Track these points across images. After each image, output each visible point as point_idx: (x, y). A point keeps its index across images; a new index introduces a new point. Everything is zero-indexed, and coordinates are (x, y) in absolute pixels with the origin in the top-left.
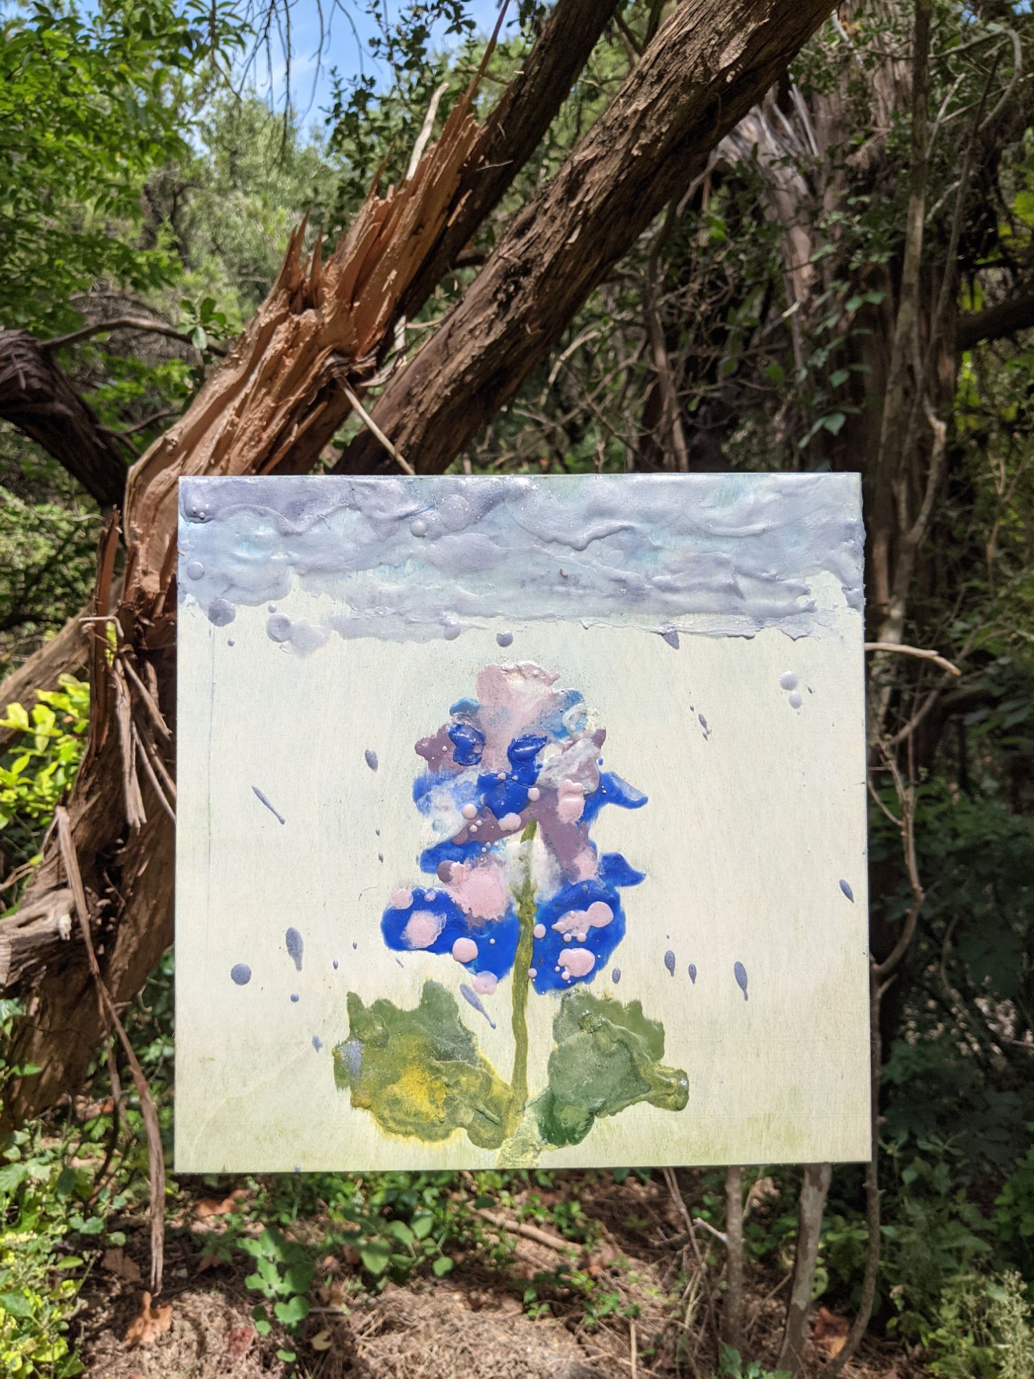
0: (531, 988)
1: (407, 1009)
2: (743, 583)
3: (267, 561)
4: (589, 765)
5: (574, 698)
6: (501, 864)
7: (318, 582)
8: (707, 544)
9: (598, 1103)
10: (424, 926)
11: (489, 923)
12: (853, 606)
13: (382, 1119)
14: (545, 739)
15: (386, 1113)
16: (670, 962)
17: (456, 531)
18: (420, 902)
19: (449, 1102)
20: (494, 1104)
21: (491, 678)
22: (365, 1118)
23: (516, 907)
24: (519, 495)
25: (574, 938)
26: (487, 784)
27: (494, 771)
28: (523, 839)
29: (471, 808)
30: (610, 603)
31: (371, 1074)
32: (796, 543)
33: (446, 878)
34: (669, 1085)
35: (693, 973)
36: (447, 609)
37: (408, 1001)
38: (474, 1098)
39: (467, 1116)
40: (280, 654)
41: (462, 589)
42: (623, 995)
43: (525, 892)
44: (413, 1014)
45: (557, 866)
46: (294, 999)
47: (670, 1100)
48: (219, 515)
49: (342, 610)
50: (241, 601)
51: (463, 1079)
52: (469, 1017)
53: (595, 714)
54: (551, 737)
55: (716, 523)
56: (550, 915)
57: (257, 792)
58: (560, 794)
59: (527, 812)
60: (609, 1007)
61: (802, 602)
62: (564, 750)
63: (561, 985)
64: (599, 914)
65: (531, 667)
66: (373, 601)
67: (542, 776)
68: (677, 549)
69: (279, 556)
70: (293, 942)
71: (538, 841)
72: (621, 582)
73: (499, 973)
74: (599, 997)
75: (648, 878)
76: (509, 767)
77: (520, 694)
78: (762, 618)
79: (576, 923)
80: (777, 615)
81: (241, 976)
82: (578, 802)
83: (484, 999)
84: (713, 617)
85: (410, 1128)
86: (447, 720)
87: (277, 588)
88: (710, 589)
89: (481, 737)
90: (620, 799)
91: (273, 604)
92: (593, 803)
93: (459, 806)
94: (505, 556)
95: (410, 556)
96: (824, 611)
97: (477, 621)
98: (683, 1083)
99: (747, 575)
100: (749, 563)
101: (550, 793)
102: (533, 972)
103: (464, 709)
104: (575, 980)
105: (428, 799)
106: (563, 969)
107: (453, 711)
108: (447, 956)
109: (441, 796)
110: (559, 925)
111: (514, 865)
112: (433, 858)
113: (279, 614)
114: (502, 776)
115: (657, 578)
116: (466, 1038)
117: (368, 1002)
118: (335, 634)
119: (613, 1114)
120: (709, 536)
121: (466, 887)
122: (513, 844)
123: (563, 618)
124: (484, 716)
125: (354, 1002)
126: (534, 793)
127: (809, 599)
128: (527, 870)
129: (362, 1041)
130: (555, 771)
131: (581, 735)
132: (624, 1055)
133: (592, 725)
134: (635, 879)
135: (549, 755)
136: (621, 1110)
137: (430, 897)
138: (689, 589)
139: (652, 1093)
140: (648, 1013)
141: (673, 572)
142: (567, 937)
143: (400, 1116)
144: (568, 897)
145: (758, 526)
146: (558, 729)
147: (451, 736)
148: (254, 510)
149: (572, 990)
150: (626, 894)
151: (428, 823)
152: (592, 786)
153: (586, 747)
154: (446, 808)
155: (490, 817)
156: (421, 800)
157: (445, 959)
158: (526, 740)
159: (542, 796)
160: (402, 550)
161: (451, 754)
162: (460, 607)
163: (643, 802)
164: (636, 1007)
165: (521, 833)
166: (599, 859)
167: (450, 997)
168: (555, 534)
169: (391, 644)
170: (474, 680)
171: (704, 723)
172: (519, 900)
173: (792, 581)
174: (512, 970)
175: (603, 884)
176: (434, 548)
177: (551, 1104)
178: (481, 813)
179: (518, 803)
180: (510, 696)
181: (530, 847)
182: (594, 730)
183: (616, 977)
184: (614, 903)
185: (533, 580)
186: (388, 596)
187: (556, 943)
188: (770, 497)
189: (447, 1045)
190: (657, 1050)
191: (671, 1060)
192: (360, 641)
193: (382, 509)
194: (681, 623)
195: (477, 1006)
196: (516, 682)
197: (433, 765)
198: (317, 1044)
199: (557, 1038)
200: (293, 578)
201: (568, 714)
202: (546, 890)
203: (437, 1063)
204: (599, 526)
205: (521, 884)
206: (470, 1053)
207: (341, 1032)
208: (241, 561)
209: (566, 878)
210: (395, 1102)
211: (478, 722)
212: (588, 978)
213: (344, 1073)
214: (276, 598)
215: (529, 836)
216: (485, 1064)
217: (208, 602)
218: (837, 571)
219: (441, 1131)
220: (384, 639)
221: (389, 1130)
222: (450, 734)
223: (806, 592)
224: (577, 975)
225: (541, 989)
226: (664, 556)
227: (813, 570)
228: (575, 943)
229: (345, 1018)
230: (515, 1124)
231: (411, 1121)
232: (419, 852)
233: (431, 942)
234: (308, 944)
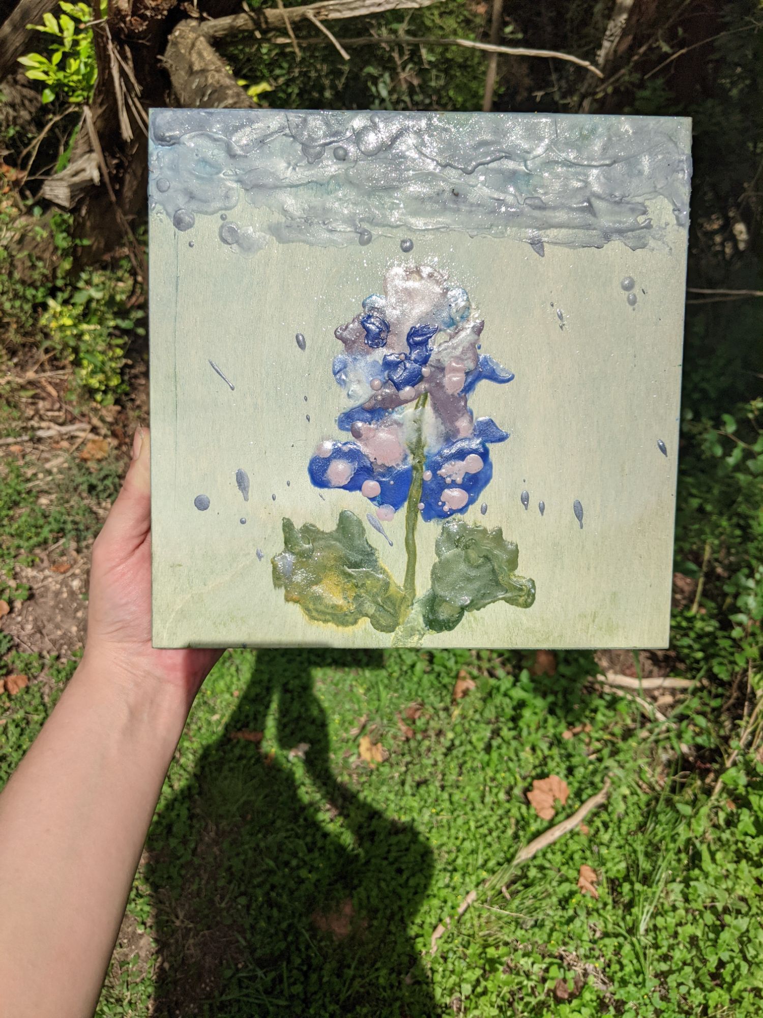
0: (420, 517)
1: (328, 531)
4: (470, 349)
6: (399, 425)
7: (260, 197)
12: (681, 225)
13: (307, 610)
14: (436, 329)
15: (311, 606)
16: (525, 499)
25: (453, 481)
26: (389, 364)
27: (396, 352)
30: (491, 218)
31: (299, 578)
33: (357, 435)
35: (542, 508)
36: (361, 220)
39: (370, 608)
40: (229, 255)
43: (417, 447)
45: (442, 427)
46: (243, 522)
48: (182, 140)
49: (279, 219)
50: (200, 211)
52: (373, 537)
53: (476, 309)
54: (441, 326)
56: (435, 463)
57: (212, 364)
58: (446, 372)
59: (420, 385)
60: (479, 532)
61: (642, 220)
70: (241, 481)
71: (428, 408)
72: (501, 201)
76: (407, 350)
77: (418, 292)
78: (609, 234)
79: (455, 470)
80: (621, 232)
83: (385, 524)
84: (571, 231)
86: (360, 311)
87: (227, 201)
88: (570, 209)
91: (225, 214)
92: (472, 379)
93: (369, 379)
95: (333, 177)
96: (659, 227)
97: (384, 231)
99: (601, 198)
101: (439, 370)
104: (452, 512)
105: (345, 374)
107: (365, 305)
108: (358, 493)
109: (356, 372)
110: (442, 472)
113: (229, 223)
114: (401, 357)
116: (371, 552)
117: (298, 525)
119: (478, 609)
120: (571, 166)
127: (649, 218)
128: (419, 430)
129: (293, 553)
130: (443, 353)
131: (464, 325)
133: (474, 317)
134: (501, 437)
135: (439, 341)
136: (484, 606)
139: (508, 595)
140: (508, 536)
142: (448, 480)
146: (446, 321)
147: (363, 325)
148: (208, 135)
149: (450, 519)
150: (494, 449)
151: (344, 392)
153: (468, 335)
154: (359, 382)
158: (422, 329)
161: (362, 340)
162: (372, 219)
164: (498, 532)
165: (415, 402)
166: (475, 423)
169: (316, 250)
171: (560, 316)
175: (477, 442)
177: (433, 602)
178: (385, 385)
180: (409, 293)
182: (475, 321)
184: (485, 455)
185: (431, 198)
186: (315, 208)
189: (357, 558)
190: (513, 563)
192: (292, 245)
194: (547, 235)
196: (415, 283)
197: (348, 348)
198: (259, 556)
199: (438, 553)
200: (241, 194)
201: (455, 308)
202: (433, 445)
205: (414, 440)
206: (374, 564)
207: (279, 545)
208: (199, 178)
209: (449, 436)
210: (318, 598)
211: (384, 313)
212: (462, 510)
213: (280, 578)
214: (226, 209)
215: (421, 404)
216: (384, 572)
217: (173, 211)
218: (670, 196)
219: (351, 619)
220: (311, 244)
221: (313, 618)
223: (646, 212)
224: (454, 508)
225: (427, 517)
227: (651, 195)
228: (454, 484)
229: (281, 536)
230: (406, 615)
231: (330, 611)
232: (337, 415)
233: (345, 482)
234: (253, 482)
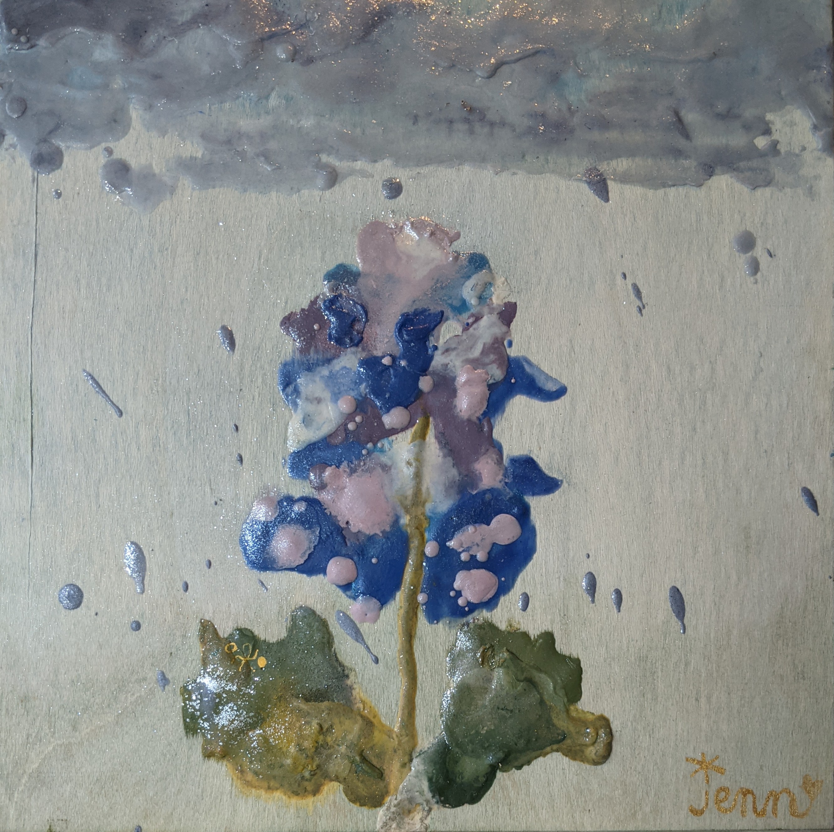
0: (422, 619)
1: (273, 639)
4: (495, 347)
5: (477, 262)
6: (386, 468)
9: (500, 754)
11: (371, 540)
13: (240, 772)
15: (246, 764)
16: (591, 585)
18: (286, 513)
19: (321, 751)
20: (376, 754)
21: (376, 237)
22: (218, 770)
23: (405, 519)
25: (473, 557)
27: (378, 353)
28: (413, 439)
29: (349, 400)
33: (320, 484)
34: (587, 735)
35: (618, 598)
37: (273, 630)
38: (351, 747)
43: (415, 502)
44: (279, 644)
45: (454, 472)
46: (136, 626)
47: (589, 752)
49: (193, 153)
51: (340, 722)
52: (347, 650)
54: (449, 312)
57: (91, 377)
59: (417, 405)
60: (516, 638)
62: (464, 329)
64: (505, 529)
65: (425, 224)
67: (438, 360)
71: (432, 441)
73: (382, 598)
74: (503, 626)
75: (565, 485)
76: (397, 350)
77: (410, 259)
81: (72, 600)
82: (481, 392)
83: (364, 628)
85: (274, 781)
86: (322, 288)
89: (365, 310)
90: (532, 389)
91: (110, 143)
92: (499, 395)
93: (336, 397)
96: (790, 153)
97: (358, 165)
98: (605, 731)
101: (446, 382)
102: (423, 597)
103: (342, 275)
104: (473, 607)
107: (328, 277)
108: (318, 579)
110: (455, 542)
111: (402, 471)
112: (304, 461)
113: (119, 156)
116: (342, 674)
117: (224, 628)
118: (183, 182)
119: (519, 768)
121: (346, 495)
122: (400, 445)
124: (367, 284)
125: (207, 630)
126: (425, 383)
128: (417, 478)
130: (453, 354)
132: (533, 698)
134: (549, 486)
135: (445, 335)
137: (299, 506)
140: (563, 646)
143: (263, 767)
146: (456, 303)
147: (327, 308)
150: (537, 505)
151: (296, 417)
152: (497, 373)
153: (491, 325)
155: (371, 413)
156: (290, 389)
158: (419, 315)
159: (436, 386)
163: (561, 392)
164: (548, 638)
165: (410, 433)
166: (506, 461)
167: (323, 627)
170: (355, 240)
171: (638, 293)
172: (407, 511)
174: (399, 596)
177: (444, 756)
178: (361, 406)
179: (407, 395)
180: (398, 261)
181: (421, 449)
183: (525, 603)
187: (451, 563)
189: (320, 683)
190: (574, 689)
191: (590, 703)
194: (612, 168)
195: (358, 637)
196: (407, 243)
197: (306, 345)
198: (163, 680)
200: (134, 114)
201: (469, 284)
202: (439, 500)
203: (307, 706)
206: (347, 693)
211: (359, 290)
212: (490, 604)
215: (420, 434)
216: (364, 705)
224: (476, 600)
225: (433, 617)
228: (473, 564)
229: (198, 651)
230: (400, 780)
232: (288, 453)
233: (299, 561)
234: (154, 562)
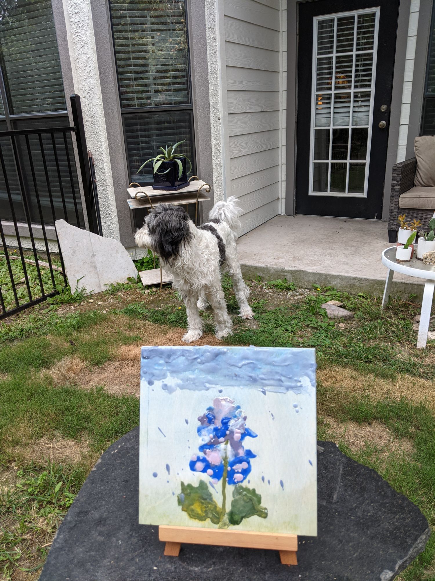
0: (227, 484)
2: (283, 378)
3: (162, 370)
4: (242, 426)
5: (238, 407)
6: (219, 451)
7: (174, 375)
8: (273, 368)
9: (244, 515)
10: (200, 465)
11: (216, 466)
12: (313, 386)
13: (189, 515)
14: (231, 418)
15: (190, 513)
16: (263, 479)
17: (208, 362)
18: (199, 459)
19: (206, 511)
20: (217, 513)
21: (217, 401)
22: (185, 514)
23: (223, 462)
24: (224, 353)
25: (238, 471)
26: (216, 430)
27: (218, 426)
28: (225, 444)
29: (212, 435)
30: (248, 382)
31: (186, 503)
32: (297, 368)
33: (205, 453)
34: (262, 512)
35: (269, 482)
36: (206, 382)
37: (196, 485)
38: (212, 511)
39: (211, 516)
40: (164, 393)
41: (209, 377)
42: (251, 487)
43: (225, 458)
44: (197, 488)
45: (234, 452)
46: (168, 482)
47: (263, 515)
48: (151, 357)
49: (180, 382)
50: (156, 379)
51: (210, 506)
52: (211, 490)
53: (244, 412)
54: (232, 418)
55: (275, 362)
56: (232, 464)
57: (159, 429)
58: (235, 433)
59: (226, 437)
60: (247, 490)
61: (299, 384)
62: (236, 421)
63: (234, 483)
64: (244, 465)
65: (227, 399)
66: (187, 380)
67: (230, 428)
68: (266, 369)
69: (165, 368)
70: (168, 468)
71: (229, 445)
72: (251, 377)
73: (219, 479)
74: (244, 487)
75: (257, 457)
76: (221, 425)
77: (224, 406)
78: (288, 388)
79: (239, 467)
80: (292, 388)
81: (155, 475)
82: (239, 435)
83: (215, 485)
84: (275, 387)
85: (196, 517)
86: (206, 412)
87: (164, 376)
88: (273, 379)
89: (214, 417)
90: (250, 435)
91: (163, 380)
92: (243, 436)
93: (209, 435)
94: (221, 369)
95: (197, 369)
96: (305, 387)
97: (213, 386)
98: (266, 511)
99: (284, 376)
100: (284, 373)
101: (232, 432)
102: (227, 479)
103: (210, 409)
104: (238, 482)
105: (201, 433)
106: (235, 479)
107: (207, 409)
109: (204, 432)
110: (234, 467)
111: (223, 451)
112: (202, 448)
113: (165, 383)
114: (219, 427)
115: (260, 376)
116: (210, 495)
117: (186, 484)
118: (178, 388)
119: (248, 518)
120: (274, 365)
121: (211, 456)
122: (222, 446)
123: (235, 386)
124: (215, 411)
125: (182, 484)
126: (228, 432)
127: (301, 383)
128: (226, 453)
129: (184, 494)
130: (233, 427)
131: (240, 417)
132: (251, 503)
133: (243, 415)
134: (254, 456)
135: (232, 423)
136: (250, 517)
137: (201, 458)
138: (269, 379)
139: (258, 513)
140: (257, 492)
141: (264, 375)
142: (236, 471)
143: (194, 514)
144: (237, 460)
145: (286, 364)
146: (234, 416)
147: (206, 416)
148: (159, 356)
149: (238, 485)
150: (252, 460)
151: (201, 439)
152: (243, 431)
153: (241, 421)
154: (205, 435)
155: (217, 438)
156: (199, 433)
157: (205, 474)
158: (226, 418)
159: (230, 433)
160: (194, 367)
161: (207, 421)
162: (209, 382)
163: (256, 436)
164: (254, 490)
165: (224, 443)
166: (245, 451)
167: (206, 484)
168: (233, 364)
169: (192, 391)
170: (213, 401)
171: (273, 416)
172: (224, 460)
173: (296, 378)
174: (222, 479)
175: (245, 458)
176: (202, 366)
177: (232, 514)
178: (214, 437)
179: (224, 435)
180: (222, 406)
181: (227, 447)
182: (244, 416)
183: (249, 482)
184: (248, 463)
185: (228, 375)
186: (191, 379)
187: (233, 472)
188: (289, 356)
189: (206, 497)
190: (259, 502)
191: (263, 505)
192: (184, 390)
193: (190, 357)
194: (266, 388)
195: (213, 487)
196: (223, 403)
197: (202, 424)
198: (173, 494)
199: (234, 497)
200: (168, 374)
201: (237, 412)
202: (231, 458)
203: (203, 501)
204: (244, 362)
205: (224, 456)
206: (211, 499)
207: (179, 491)
208: (156, 369)
209: (236, 455)
210: (193, 510)
211: (213, 413)
212: (242, 482)
213: (180, 502)
214: (164, 379)
215: (226, 444)
216: (215, 502)
217: (148, 380)
218: (309, 376)
219: (204, 519)
220: (190, 390)
221: (191, 517)
222: (207, 416)
223: (300, 382)
224: (239, 480)
225: (229, 483)
226: (262, 370)
227: (302, 376)
228: (238, 473)
229: (180, 488)
230: (223, 519)
231: (196, 515)
232: (199, 446)
233: (201, 470)
234: (171, 468)
